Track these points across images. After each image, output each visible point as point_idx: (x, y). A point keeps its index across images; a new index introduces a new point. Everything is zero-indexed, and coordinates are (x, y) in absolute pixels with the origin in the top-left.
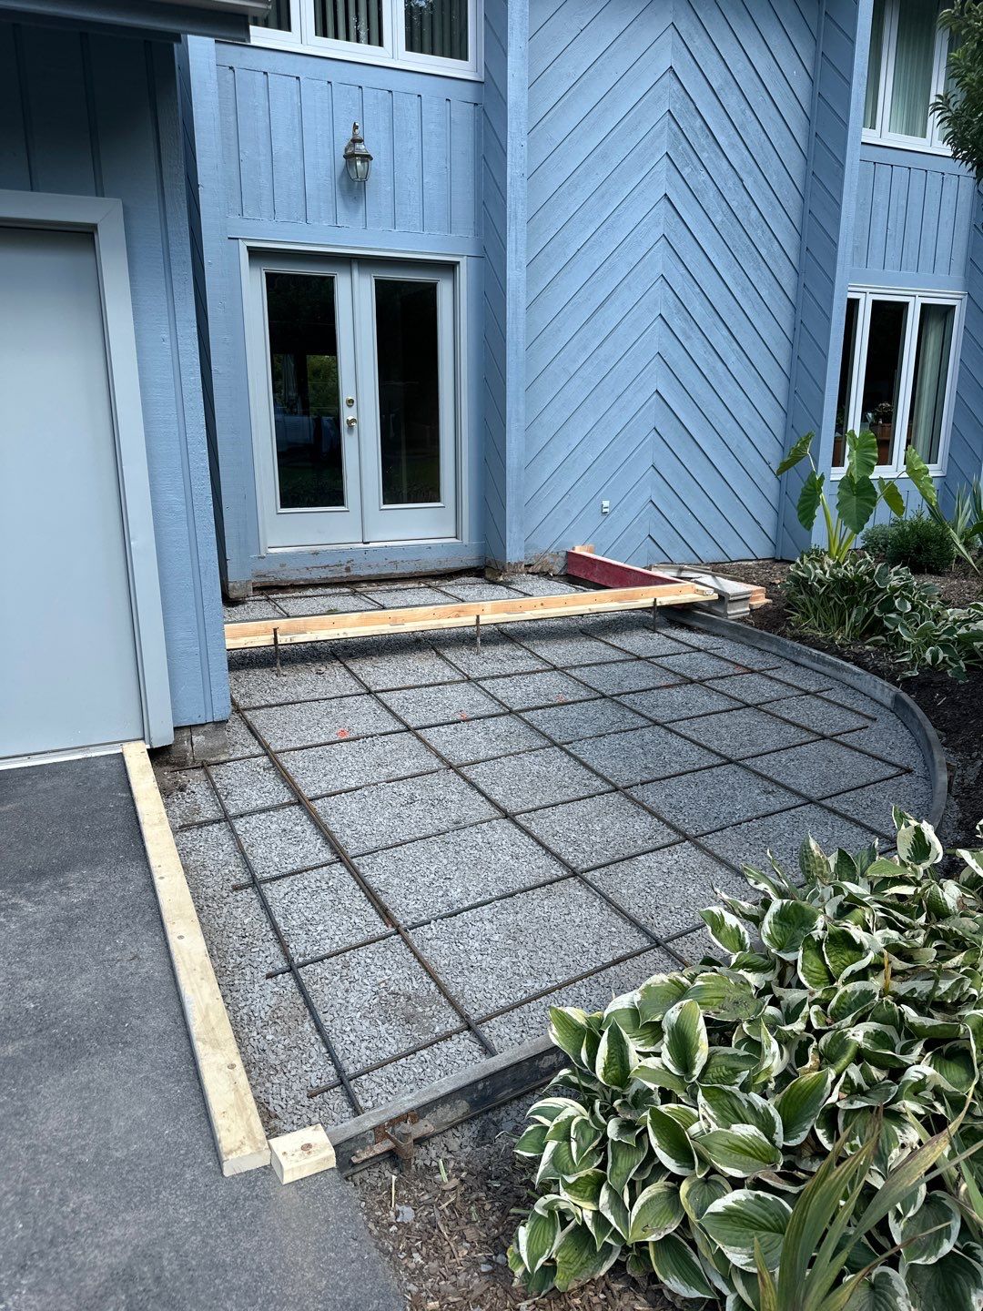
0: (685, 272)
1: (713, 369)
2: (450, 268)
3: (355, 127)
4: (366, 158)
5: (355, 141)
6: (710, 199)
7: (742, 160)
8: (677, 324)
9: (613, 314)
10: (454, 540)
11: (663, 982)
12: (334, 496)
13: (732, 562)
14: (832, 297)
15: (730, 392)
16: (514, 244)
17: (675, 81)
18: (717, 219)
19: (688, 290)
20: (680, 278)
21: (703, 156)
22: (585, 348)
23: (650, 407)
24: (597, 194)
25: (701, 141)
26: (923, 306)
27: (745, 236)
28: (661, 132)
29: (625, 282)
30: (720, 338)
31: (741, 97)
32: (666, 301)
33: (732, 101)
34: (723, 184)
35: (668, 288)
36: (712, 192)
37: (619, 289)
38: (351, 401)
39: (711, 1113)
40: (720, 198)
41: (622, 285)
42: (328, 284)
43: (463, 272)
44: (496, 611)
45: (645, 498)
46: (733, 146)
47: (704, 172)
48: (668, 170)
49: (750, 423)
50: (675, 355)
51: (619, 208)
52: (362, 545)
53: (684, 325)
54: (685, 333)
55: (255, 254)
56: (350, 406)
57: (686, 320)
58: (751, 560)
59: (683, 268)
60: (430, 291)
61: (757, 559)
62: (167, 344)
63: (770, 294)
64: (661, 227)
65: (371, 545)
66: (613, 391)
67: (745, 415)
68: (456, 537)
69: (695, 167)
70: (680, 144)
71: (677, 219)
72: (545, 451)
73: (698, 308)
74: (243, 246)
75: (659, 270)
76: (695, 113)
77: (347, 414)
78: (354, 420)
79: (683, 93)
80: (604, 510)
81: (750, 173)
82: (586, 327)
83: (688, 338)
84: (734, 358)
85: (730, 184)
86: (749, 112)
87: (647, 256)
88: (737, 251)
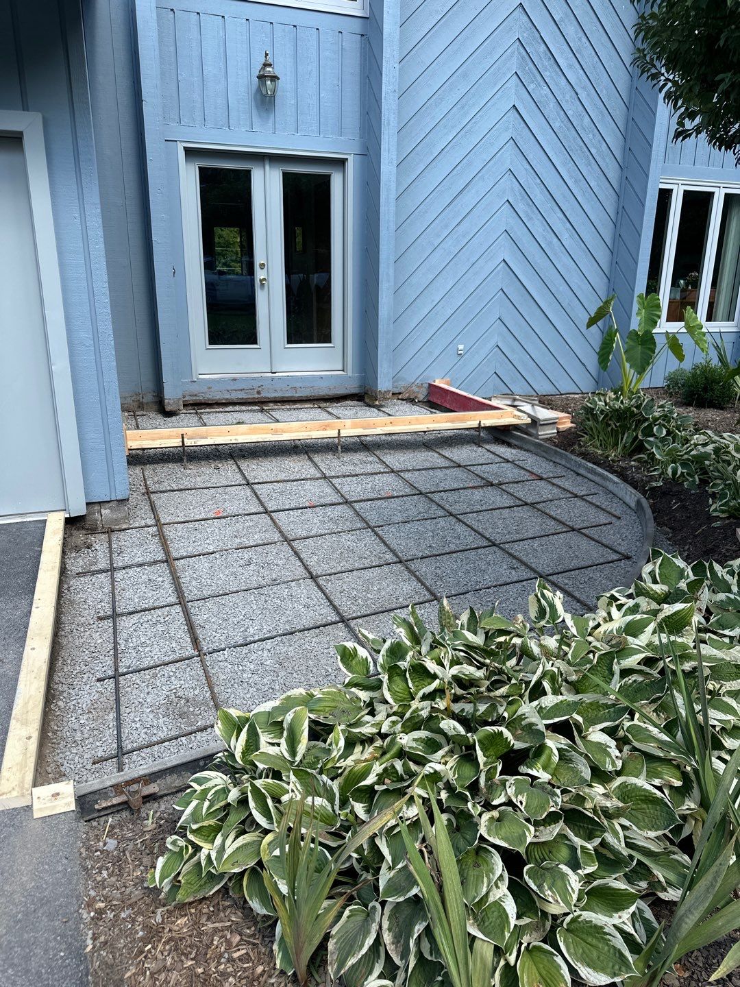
0: (528, 167)
1: (550, 243)
2: (341, 163)
3: (267, 55)
4: (274, 78)
5: (266, 65)
6: (551, 108)
7: (578, 78)
8: (520, 208)
9: (469, 199)
10: (341, 373)
11: (301, 694)
12: (250, 337)
13: (562, 394)
14: (646, 187)
15: (563, 262)
16: (387, 145)
17: (524, 14)
18: (556, 125)
19: (531, 181)
20: (524, 172)
21: (546, 74)
22: (446, 226)
23: (498, 272)
24: (459, 106)
25: (544, 63)
26: (727, 195)
27: (579, 139)
28: (512, 56)
29: (480, 175)
30: (555, 219)
31: (578, 27)
32: (512, 189)
33: (571, 30)
34: (561, 97)
35: (514, 180)
36: (552, 103)
37: (474, 180)
38: (263, 265)
39: (299, 787)
40: (559, 108)
41: (476, 178)
42: (247, 175)
43: (350, 166)
44: (354, 426)
45: (492, 343)
46: (570, 66)
47: (546, 88)
48: (517, 86)
49: (579, 287)
50: (520, 233)
51: (477, 117)
52: (270, 375)
53: (526, 208)
54: (527, 215)
55: (191, 153)
56: (262, 269)
57: (529, 205)
58: (578, 394)
59: (527, 164)
60: (325, 182)
61: (582, 393)
62: (78, 221)
63: (598, 185)
64: (510, 131)
65: (277, 374)
66: (468, 259)
67: (575, 280)
68: (343, 370)
69: (539, 84)
70: (527, 65)
71: (523, 124)
72: (413, 305)
73: (539, 196)
74: (180, 147)
75: (507, 165)
76: (540, 41)
77: (260, 274)
78: (265, 279)
79: (530, 24)
80: (460, 352)
81: (584, 88)
82: (448, 209)
83: (530, 219)
84: (567, 236)
85: (568, 97)
86: (584, 39)
87: (498, 155)
88: (572, 150)
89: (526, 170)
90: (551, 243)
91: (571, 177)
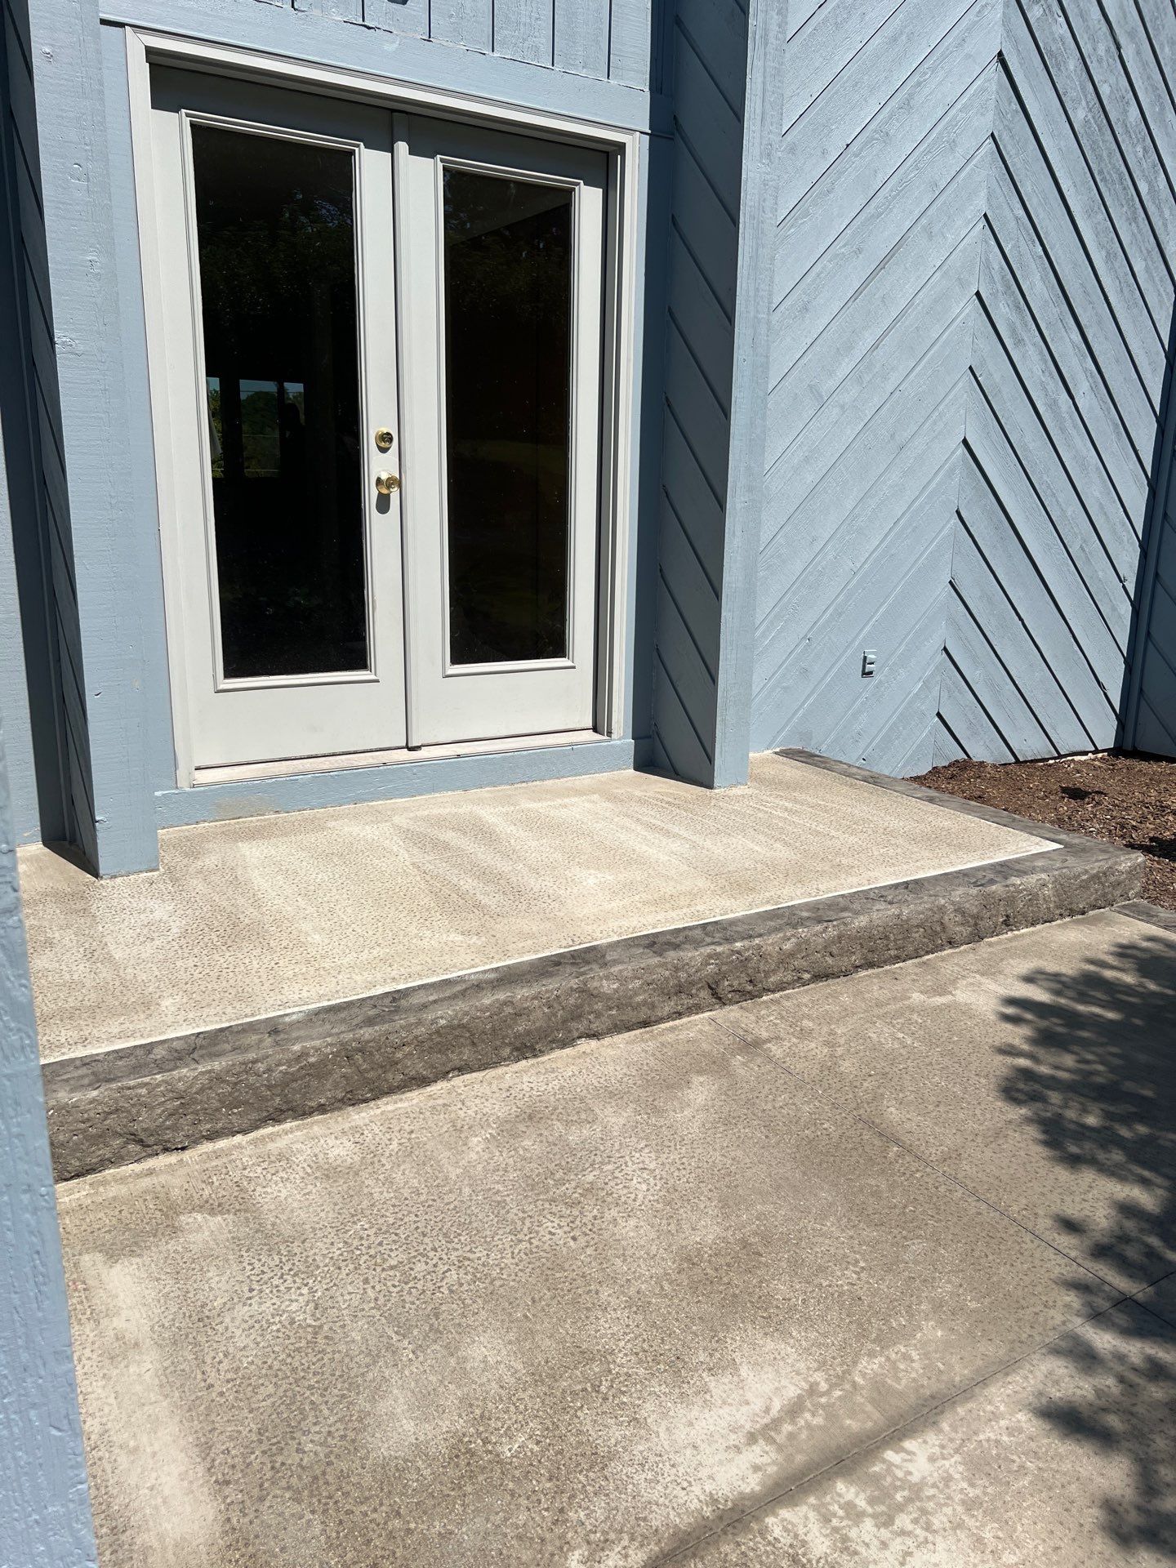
0: (1022, 212)
1: (1053, 405)
2: (605, 157)
6: (1069, 71)
8: (1003, 312)
12: (346, 647)
18: (1079, 116)
19: (1024, 248)
20: (1013, 224)
23: (952, 470)
27: (1116, 156)
29: (924, 221)
30: (1067, 345)
32: (988, 266)
34: (1089, 46)
35: (993, 242)
36: (1073, 63)
37: (912, 234)
38: (386, 438)
40: (1085, 75)
41: (918, 227)
45: (937, 643)
47: (1062, 20)
49: (1101, 507)
50: (997, 374)
51: (921, 69)
52: (405, 755)
53: (1014, 317)
54: (1013, 331)
55: (166, 68)
56: (383, 450)
57: (1017, 307)
58: (1085, 753)
59: (1019, 205)
60: (556, 210)
61: (1096, 751)
63: (1147, 269)
64: (990, 116)
65: (423, 752)
66: (893, 436)
67: (1095, 491)
68: (595, 729)
71: (1016, 106)
74: (137, 45)
75: (981, 205)
77: (377, 466)
78: (392, 482)
80: (869, 670)
81: (1131, 35)
82: (854, 305)
83: (1019, 342)
84: (1085, 386)
85: (1101, 49)
87: (963, 174)
88: (1104, 180)
89: (1017, 219)
90: (1055, 401)
91: (1101, 246)
